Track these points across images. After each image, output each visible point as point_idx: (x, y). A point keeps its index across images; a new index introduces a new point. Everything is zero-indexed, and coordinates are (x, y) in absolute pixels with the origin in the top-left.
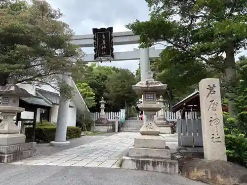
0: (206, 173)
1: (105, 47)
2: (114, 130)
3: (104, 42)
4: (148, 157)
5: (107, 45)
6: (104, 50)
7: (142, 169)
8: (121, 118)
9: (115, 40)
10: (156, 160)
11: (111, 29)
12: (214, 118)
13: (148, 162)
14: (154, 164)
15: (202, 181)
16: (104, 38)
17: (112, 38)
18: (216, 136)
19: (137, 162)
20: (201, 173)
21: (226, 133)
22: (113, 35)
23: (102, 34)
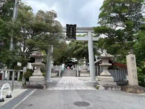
0: (133, 89)
1: (71, 34)
2: (58, 75)
3: (71, 32)
4: (108, 85)
5: (73, 33)
6: (71, 35)
7: (107, 89)
8: (62, 68)
9: (77, 31)
10: (112, 86)
11: (75, 25)
12: (134, 70)
13: (109, 87)
14: (112, 87)
15: (131, 92)
16: (71, 29)
17: (76, 30)
18: (134, 76)
19: (105, 87)
20: (131, 90)
21: (138, 75)
22: (76, 28)
23: (71, 27)
